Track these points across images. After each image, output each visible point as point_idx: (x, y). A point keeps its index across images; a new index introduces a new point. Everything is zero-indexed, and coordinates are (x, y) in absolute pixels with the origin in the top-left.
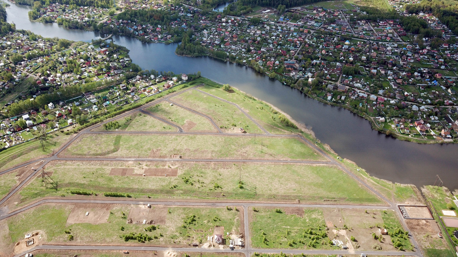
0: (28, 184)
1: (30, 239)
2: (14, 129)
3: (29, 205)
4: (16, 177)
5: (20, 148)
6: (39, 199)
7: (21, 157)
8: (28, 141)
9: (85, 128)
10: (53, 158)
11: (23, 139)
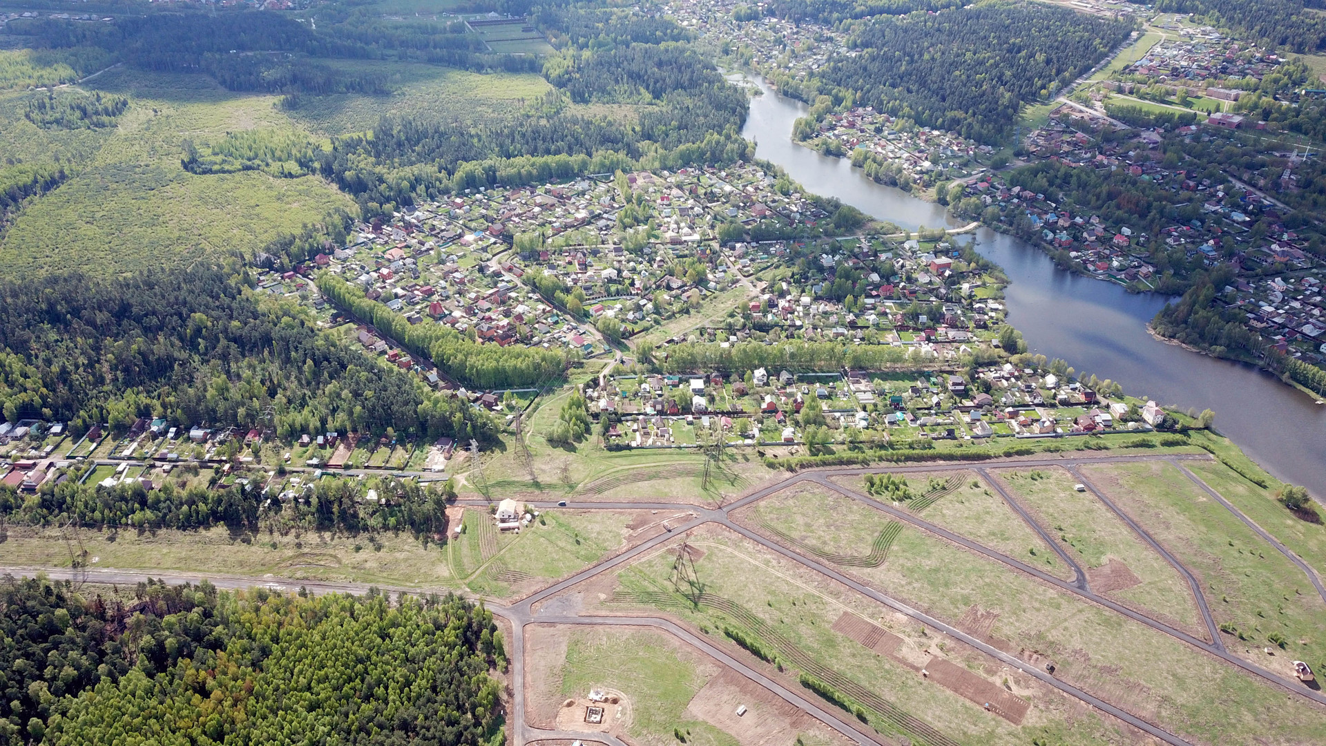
0: (643, 560)
1: (597, 704)
2: (663, 406)
3: (625, 614)
4: (626, 530)
5: (659, 458)
6: (651, 610)
7: (652, 482)
8: (680, 448)
9: (817, 465)
10: (717, 515)
11: (672, 439)
